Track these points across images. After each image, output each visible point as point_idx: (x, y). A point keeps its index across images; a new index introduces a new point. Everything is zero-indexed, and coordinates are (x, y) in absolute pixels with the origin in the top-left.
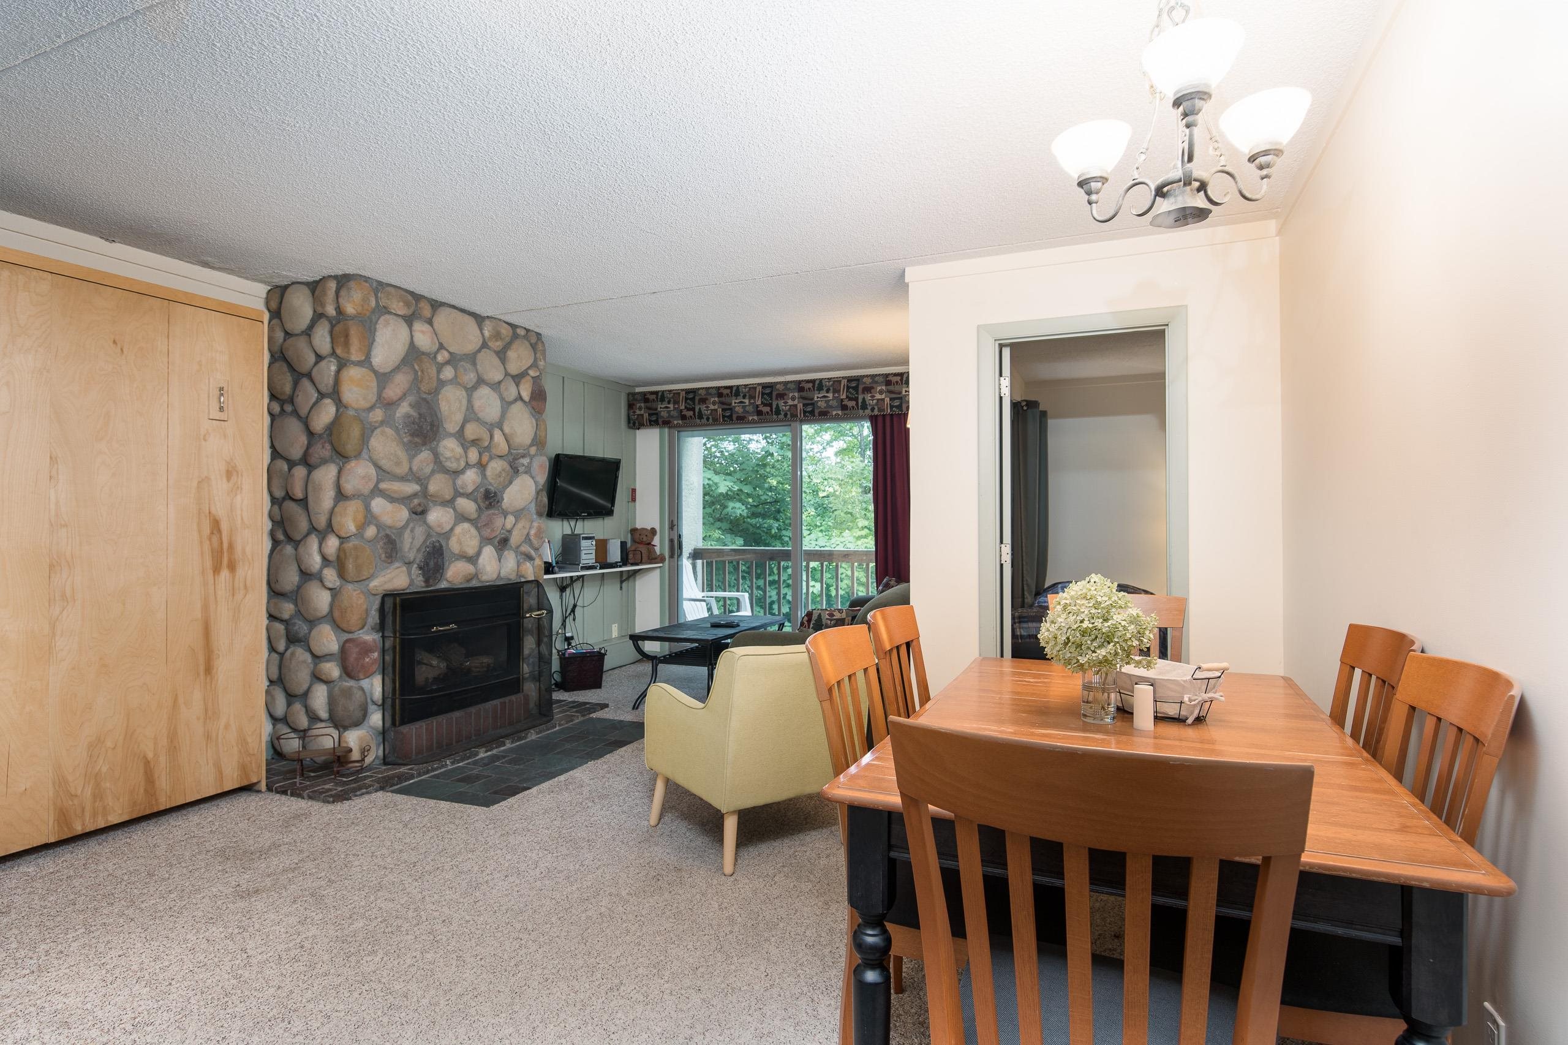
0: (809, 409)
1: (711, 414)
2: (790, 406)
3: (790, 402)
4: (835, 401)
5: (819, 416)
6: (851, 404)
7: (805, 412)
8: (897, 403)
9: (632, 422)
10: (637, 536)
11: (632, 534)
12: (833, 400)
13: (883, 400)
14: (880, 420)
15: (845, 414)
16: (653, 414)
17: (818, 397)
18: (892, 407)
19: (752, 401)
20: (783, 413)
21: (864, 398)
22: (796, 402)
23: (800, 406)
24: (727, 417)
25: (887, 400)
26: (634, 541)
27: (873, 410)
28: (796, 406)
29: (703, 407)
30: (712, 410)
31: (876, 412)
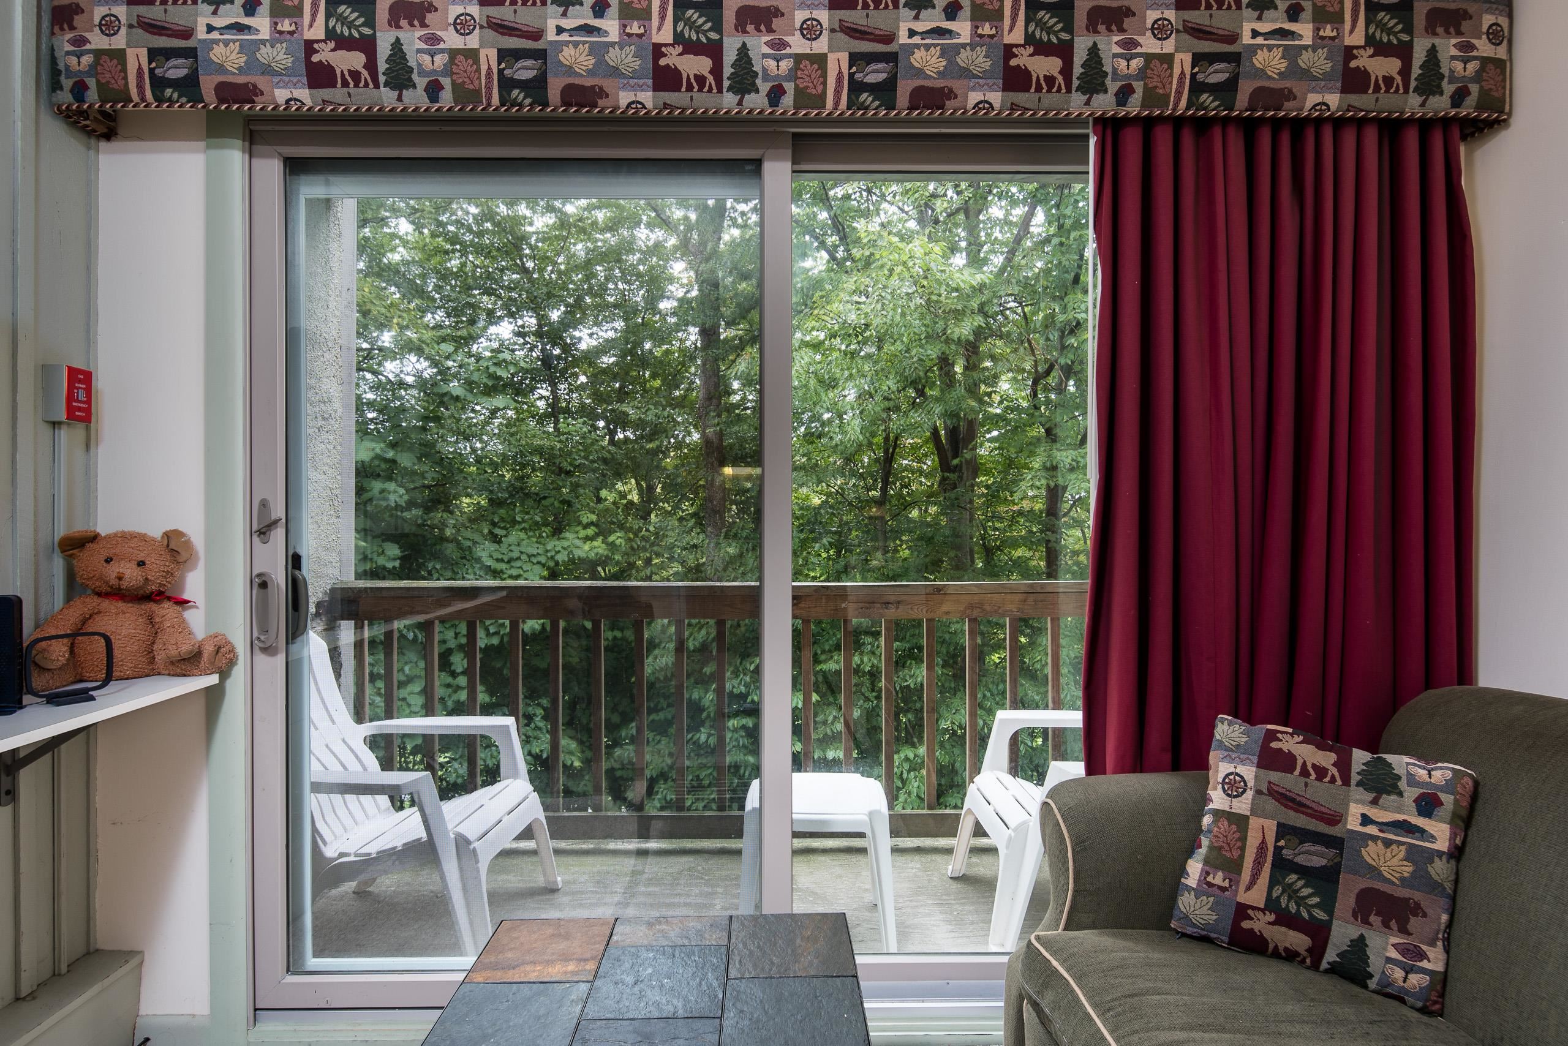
0: (875, 75)
1: (448, 71)
2: (798, 58)
3: (798, 45)
4: (981, 51)
5: (912, 108)
6: (1045, 66)
7: (856, 87)
8: (1217, 75)
9: (67, 83)
10: (90, 561)
11: (69, 559)
12: (973, 46)
13: (1167, 59)
14: (1132, 142)
15: (1013, 107)
16: (169, 54)
17: (912, 33)
18: (1197, 87)
19: (635, 28)
20: (764, 87)
21: (1095, 44)
22: (821, 46)
23: (838, 62)
24: (523, 85)
25: (1183, 61)
26: (73, 585)
27: (1124, 94)
28: (820, 60)
29: (412, 39)
30: (453, 53)
31: (1133, 107)
